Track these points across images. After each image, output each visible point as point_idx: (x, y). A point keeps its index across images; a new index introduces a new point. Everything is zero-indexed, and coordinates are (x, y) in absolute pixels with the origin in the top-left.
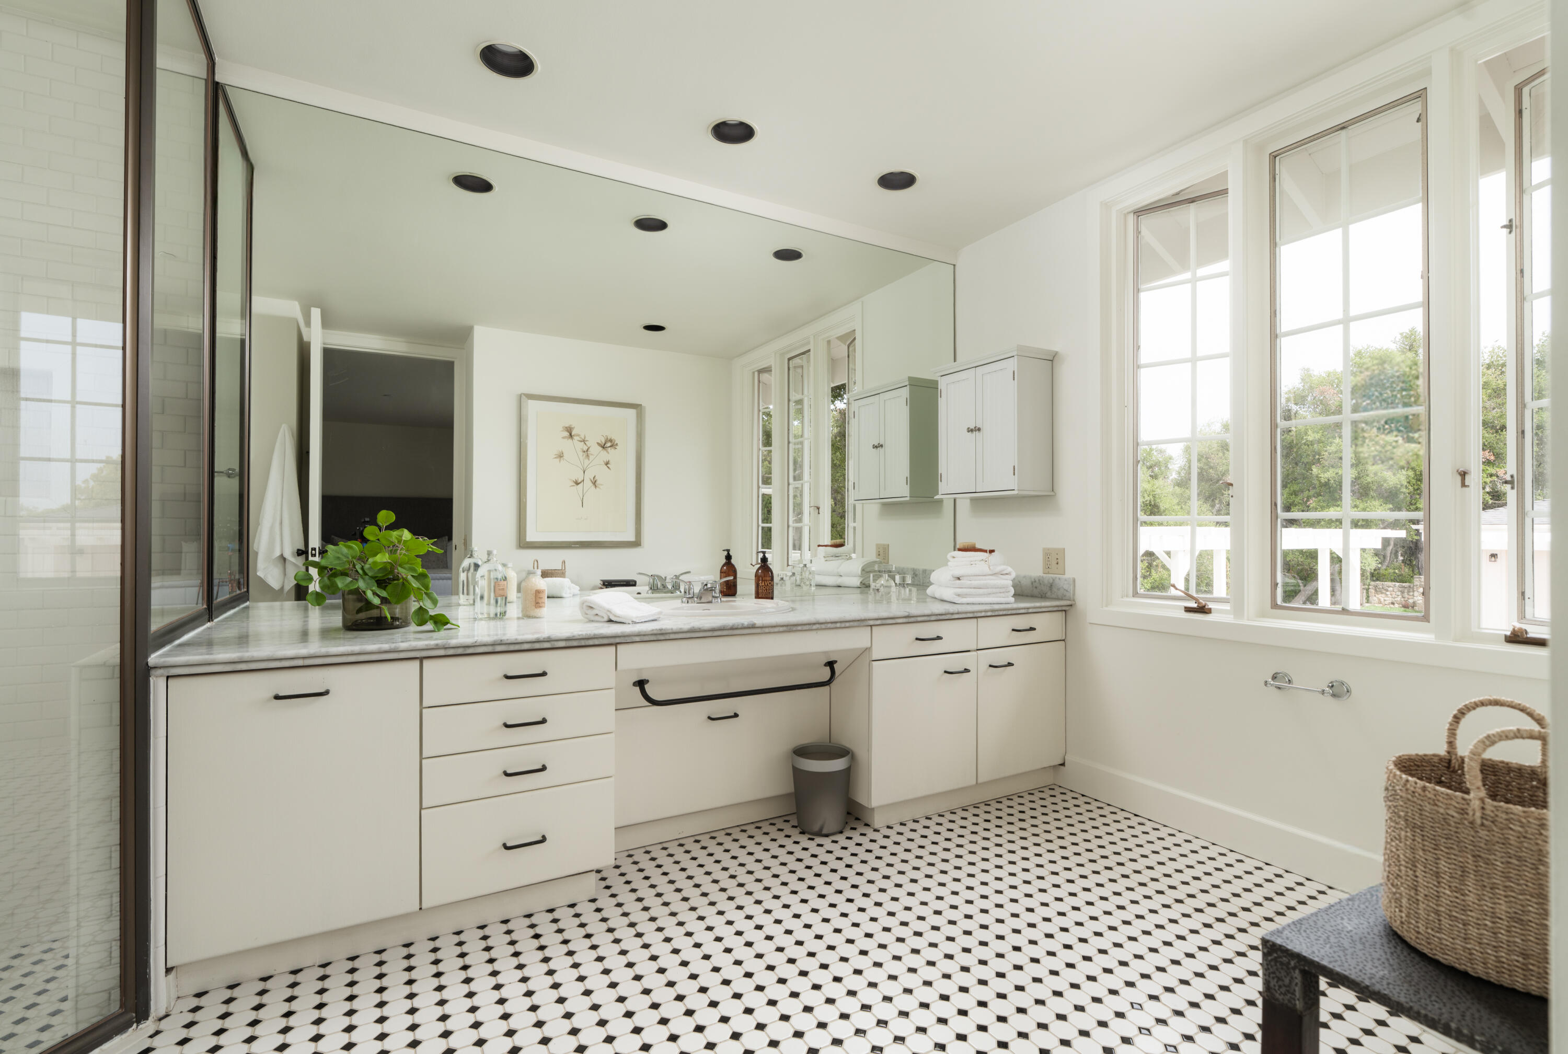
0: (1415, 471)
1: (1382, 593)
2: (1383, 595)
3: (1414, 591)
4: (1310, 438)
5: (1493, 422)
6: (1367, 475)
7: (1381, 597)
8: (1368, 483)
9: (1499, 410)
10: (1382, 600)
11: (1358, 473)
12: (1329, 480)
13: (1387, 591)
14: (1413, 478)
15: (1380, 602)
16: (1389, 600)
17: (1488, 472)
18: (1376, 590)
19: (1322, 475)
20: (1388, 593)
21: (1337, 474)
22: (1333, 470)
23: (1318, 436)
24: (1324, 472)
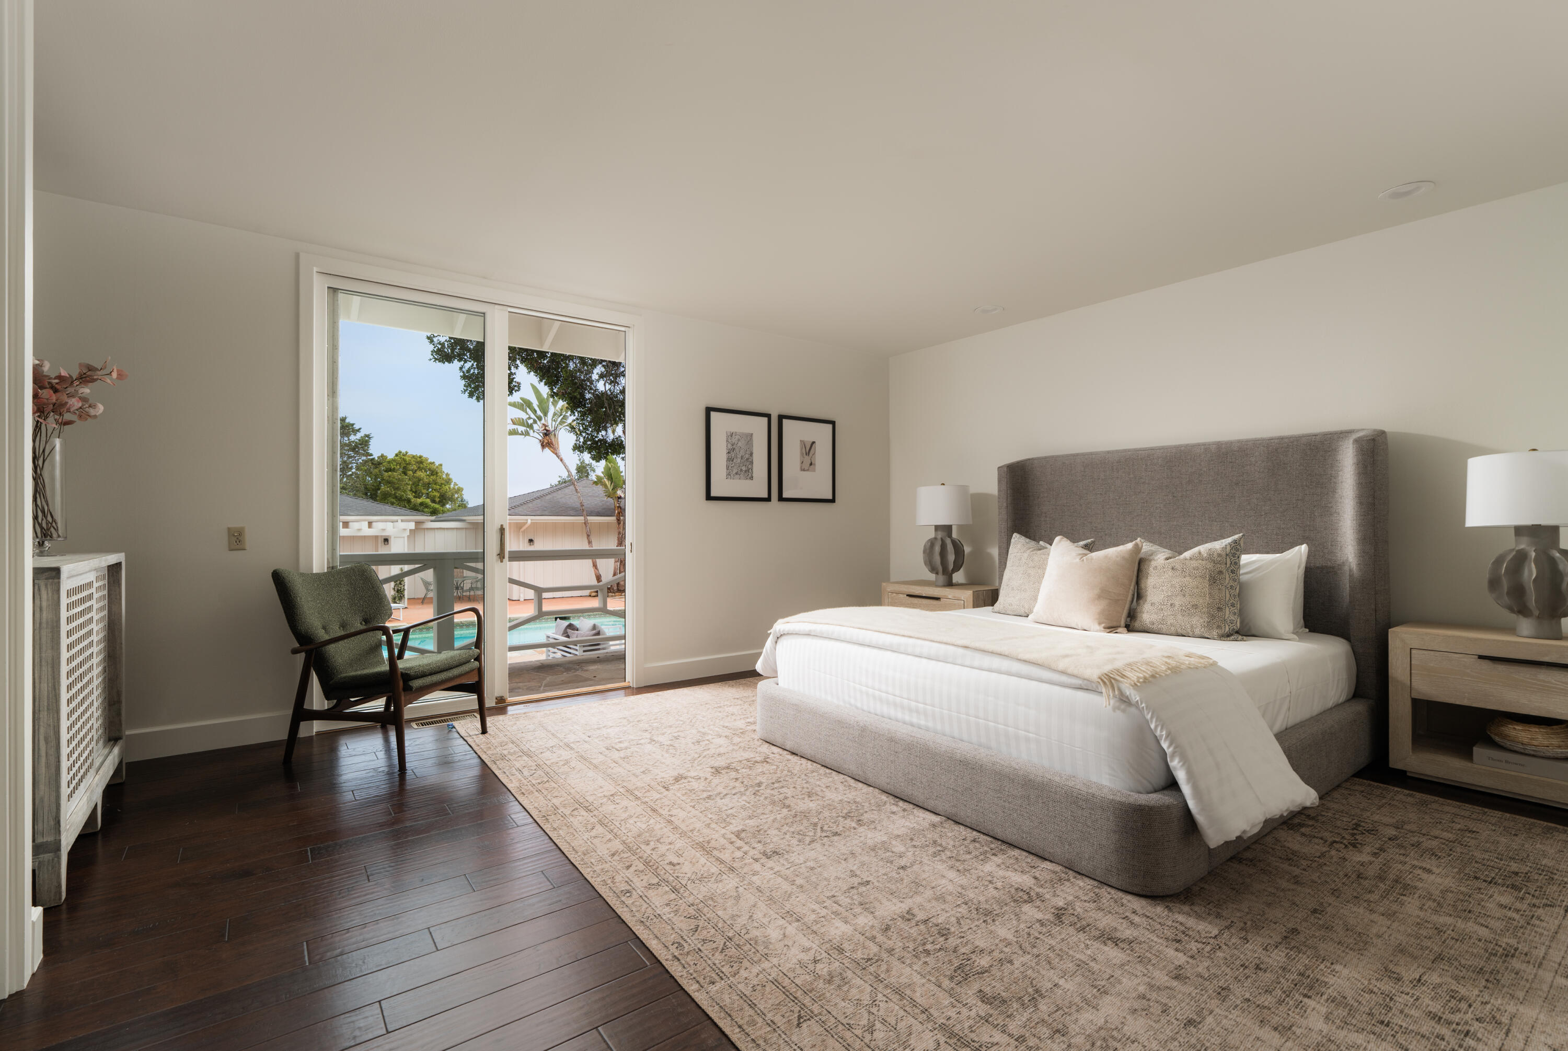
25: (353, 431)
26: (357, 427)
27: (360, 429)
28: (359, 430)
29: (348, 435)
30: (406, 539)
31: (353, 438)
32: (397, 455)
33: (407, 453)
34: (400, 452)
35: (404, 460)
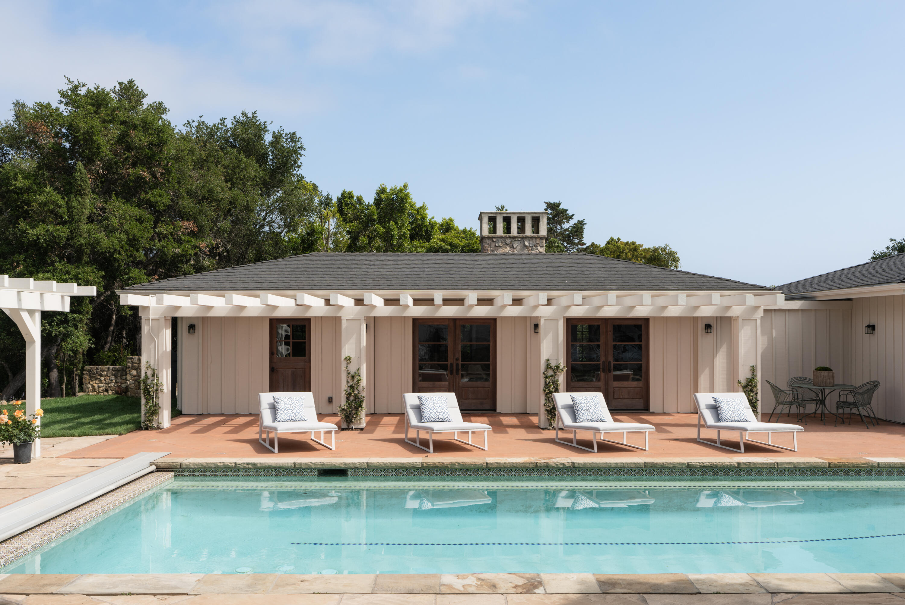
0: (128, 235)
1: (96, 379)
2: (97, 382)
3: (126, 374)
4: (19, 184)
5: (197, 193)
6: (81, 236)
7: (96, 384)
8: (81, 245)
9: (202, 182)
10: (96, 386)
11: (71, 232)
12: (38, 238)
13: (101, 375)
14: (126, 243)
15: (94, 390)
16: (103, 386)
17: (193, 244)
18: (90, 376)
19: (30, 231)
20: (102, 378)
21: (47, 231)
22: (44, 226)
23: (28, 183)
24: (33, 228)
25: (566, 219)
26: (570, 213)
27: (573, 215)
28: (571, 217)
29: (560, 223)
30: (759, 321)
31: (566, 226)
32: (608, 243)
33: (619, 239)
34: (612, 239)
35: (618, 247)
